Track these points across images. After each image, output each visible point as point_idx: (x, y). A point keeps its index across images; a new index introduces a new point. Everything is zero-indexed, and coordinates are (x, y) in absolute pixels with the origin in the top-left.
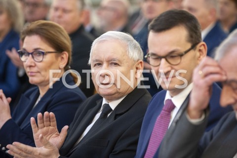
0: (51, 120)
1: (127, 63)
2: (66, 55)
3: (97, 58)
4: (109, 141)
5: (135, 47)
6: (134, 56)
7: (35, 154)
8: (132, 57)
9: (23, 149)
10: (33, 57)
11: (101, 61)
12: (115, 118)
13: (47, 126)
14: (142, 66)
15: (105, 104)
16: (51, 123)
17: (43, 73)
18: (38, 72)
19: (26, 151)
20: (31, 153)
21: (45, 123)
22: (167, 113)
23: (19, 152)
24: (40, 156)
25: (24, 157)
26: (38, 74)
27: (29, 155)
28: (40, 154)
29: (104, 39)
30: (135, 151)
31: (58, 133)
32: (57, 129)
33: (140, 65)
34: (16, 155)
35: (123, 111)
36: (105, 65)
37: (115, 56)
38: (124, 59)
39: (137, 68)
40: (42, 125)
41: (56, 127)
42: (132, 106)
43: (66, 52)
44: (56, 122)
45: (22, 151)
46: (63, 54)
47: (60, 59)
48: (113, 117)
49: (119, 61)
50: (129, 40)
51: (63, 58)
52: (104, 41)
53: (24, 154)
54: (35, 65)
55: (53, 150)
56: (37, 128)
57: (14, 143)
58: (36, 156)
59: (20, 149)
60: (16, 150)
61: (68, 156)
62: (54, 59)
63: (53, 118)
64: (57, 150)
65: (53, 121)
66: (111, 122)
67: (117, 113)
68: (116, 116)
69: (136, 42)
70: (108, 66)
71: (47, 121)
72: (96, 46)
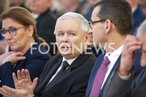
0: (26, 74)
1: (81, 34)
2: (31, 28)
3: (61, 30)
4: (67, 86)
5: (86, 23)
6: (85, 29)
7: (17, 94)
8: (84, 30)
9: (9, 91)
10: (10, 33)
11: (63, 32)
12: (71, 71)
13: (24, 78)
14: (90, 36)
15: (65, 61)
16: (27, 76)
17: (18, 42)
18: (15, 42)
19: (11, 92)
20: (14, 93)
21: (22, 76)
22: (105, 66)
23: (7, 92)
24: (21, 95)
25: (10, 96)
26: (15, 43)
27: (13, 95)
28: (20, 94)
29: (65, 17)
30: (85, 92)
31: (31, 83)
32: (30, 80)
33: (88, 35)
34: (4, 95)
35: (76, 66)
36: (66, 35)
37: (72, 29)
38: (79, 31)
39: (86, 37)
40: (21, 77)
41: (30, 78)
42: (83, 63)
43: (31, 26)
44: (29, 75)
45: (9, 92)
46: (29, 27)
47: (28, 31)
48: (70, 70)
49: (75, 32)
50: (81, 19)
51: (30, 30)
52: (66, 18)
53: (10, 94)
54: (12, 38)
55: (30, 91)
56: (17, 80)
57: (3, 86)
58: (18, 95)
59: (7, 91)
60: (4, 91)
61: (40, 96)
62: (24, 32)
63: (27, 73)
64: (32, 91)
65: (28, 75)
66: (69, 73)
67: (72, 67)
68: (72, 69)
69: (86, 20)
70: (68, 35)
71: (23, 75)
72: (59, 22)
